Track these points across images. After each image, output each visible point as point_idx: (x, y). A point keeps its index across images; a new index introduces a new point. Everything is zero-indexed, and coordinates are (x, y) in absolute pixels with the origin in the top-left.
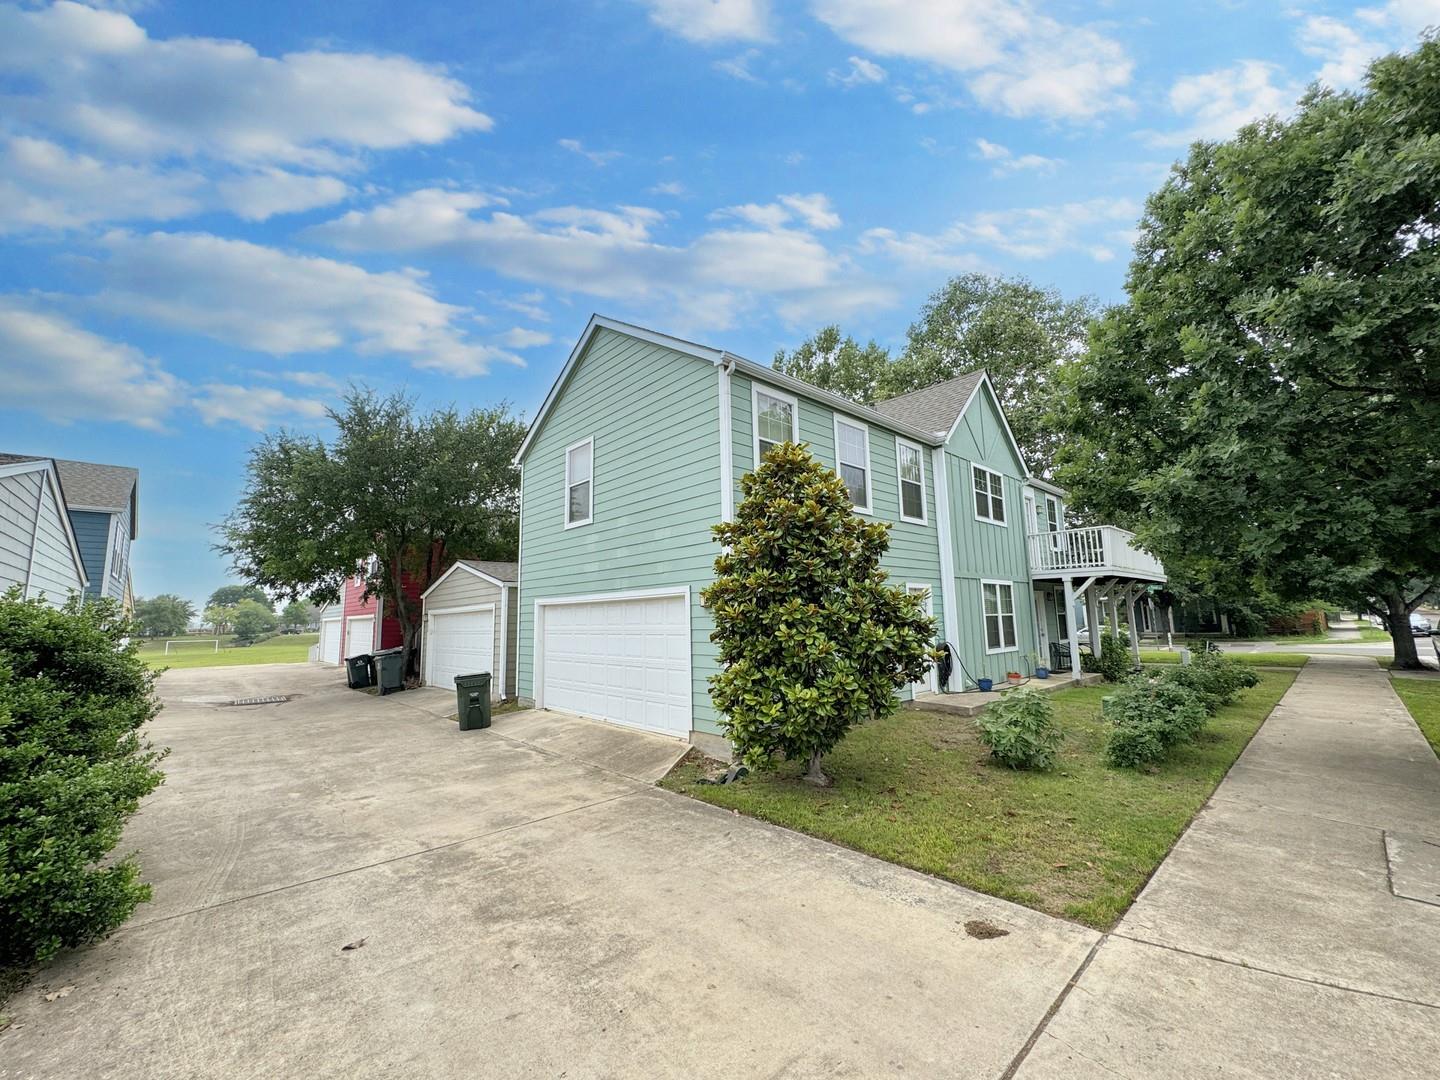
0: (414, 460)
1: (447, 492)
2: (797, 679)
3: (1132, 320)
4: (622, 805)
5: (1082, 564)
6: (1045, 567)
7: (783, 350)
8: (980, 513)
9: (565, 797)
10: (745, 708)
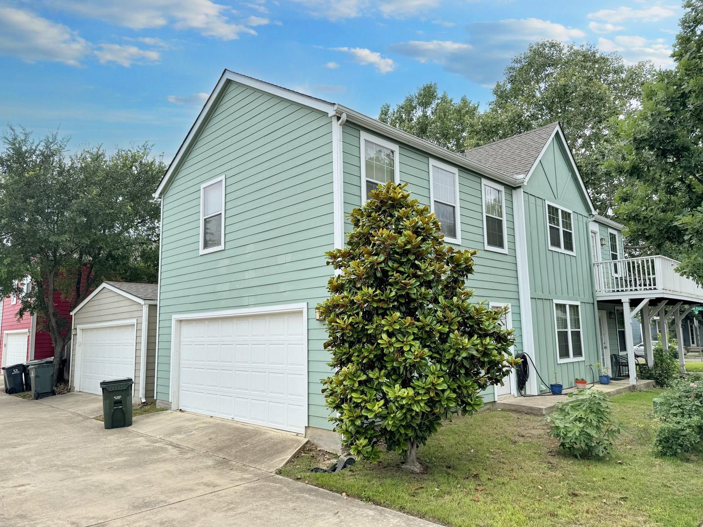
1: (95, 223)
2: (396, 381)
3: (678, 83)
4: (246, 490)
5: (638, 288)
6: (607, 290)
7: (388, 104)
8: (553, 244)
9: (197, 484)
10: (353, 406)
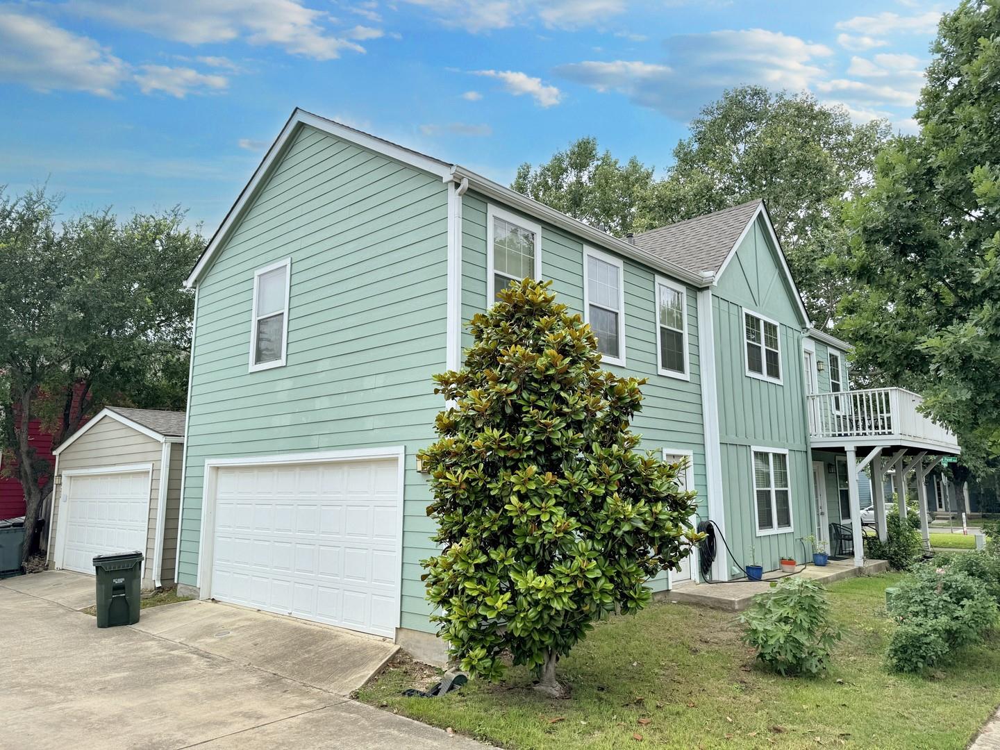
0: (53, 277)
1: (96, 319)
2: (529, 564)
3: (923, 155)
4: (306, 723)
5: (867, 431)
6: (825, 433)
7: (529, 164)
8: (752, 368)
9: (232, 714)
10: (465, 600)
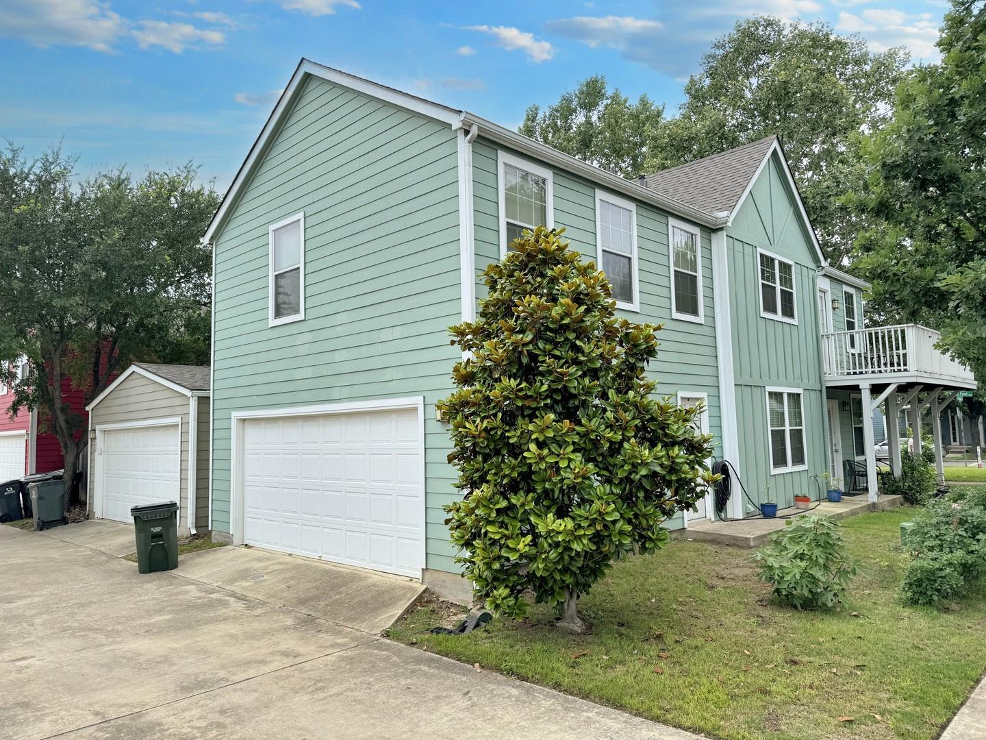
0: (74, 237)
1: (118, 278)
2: (548, 508)
3: (945, 85)
4: (340, 661)
5: (883, 368)
6: (840, 371)
7: (537, 105)
8: (766, 309)
9: (271, 653)
10: (488, 542)
